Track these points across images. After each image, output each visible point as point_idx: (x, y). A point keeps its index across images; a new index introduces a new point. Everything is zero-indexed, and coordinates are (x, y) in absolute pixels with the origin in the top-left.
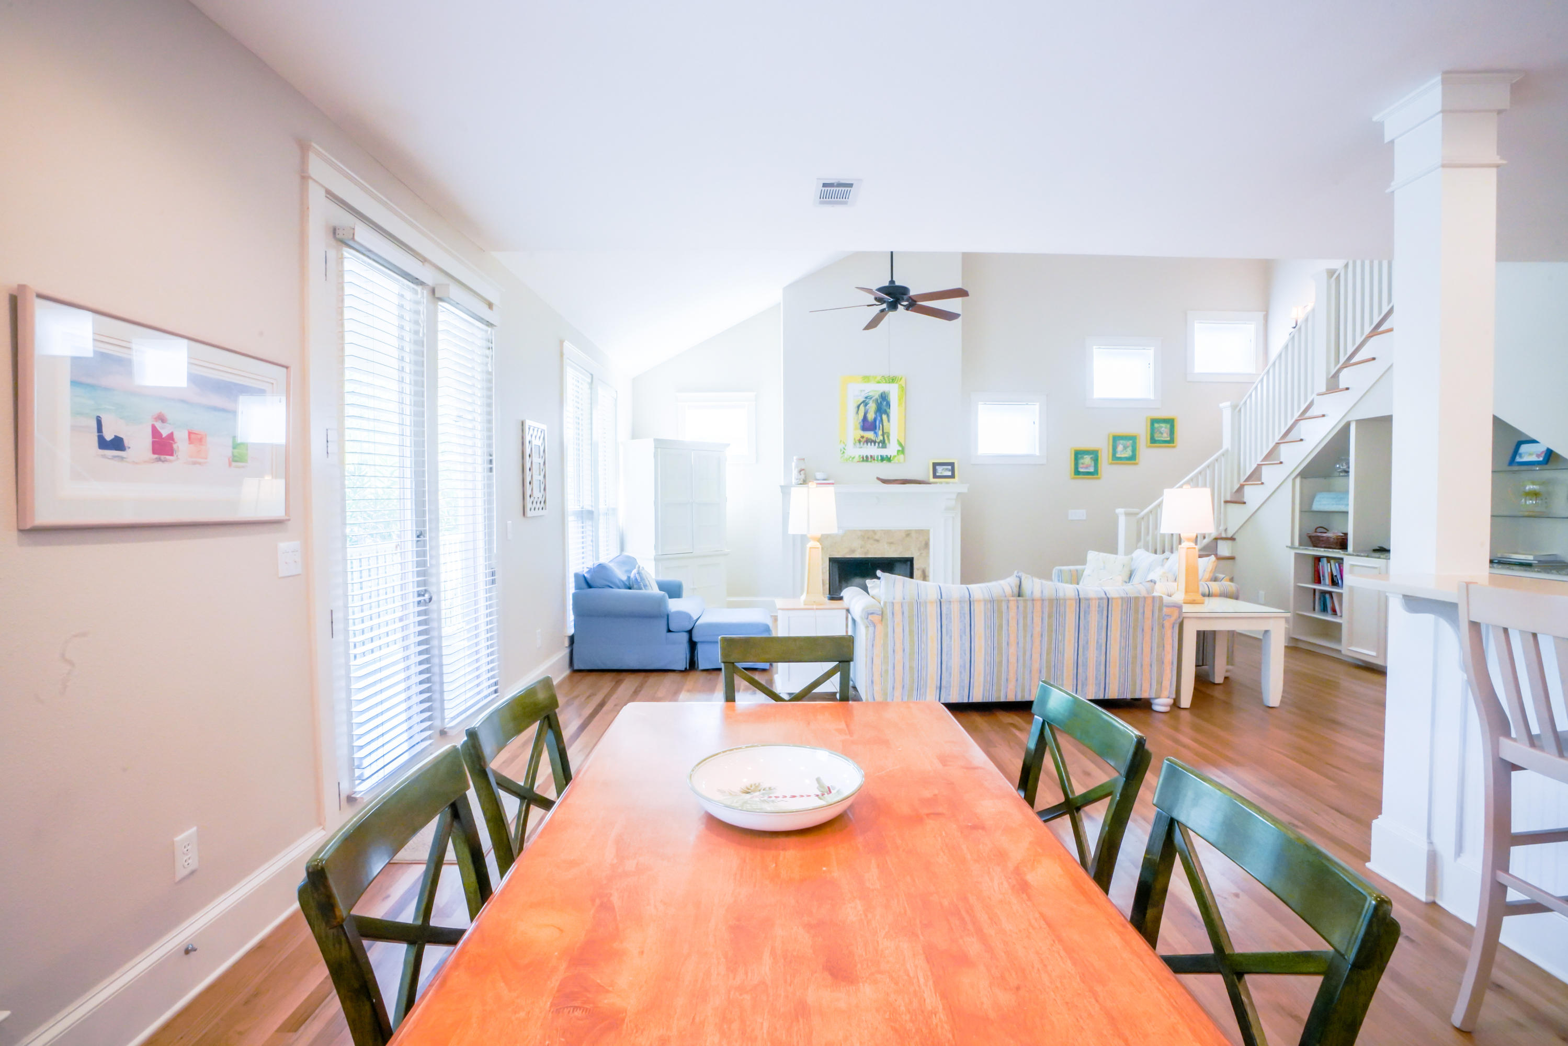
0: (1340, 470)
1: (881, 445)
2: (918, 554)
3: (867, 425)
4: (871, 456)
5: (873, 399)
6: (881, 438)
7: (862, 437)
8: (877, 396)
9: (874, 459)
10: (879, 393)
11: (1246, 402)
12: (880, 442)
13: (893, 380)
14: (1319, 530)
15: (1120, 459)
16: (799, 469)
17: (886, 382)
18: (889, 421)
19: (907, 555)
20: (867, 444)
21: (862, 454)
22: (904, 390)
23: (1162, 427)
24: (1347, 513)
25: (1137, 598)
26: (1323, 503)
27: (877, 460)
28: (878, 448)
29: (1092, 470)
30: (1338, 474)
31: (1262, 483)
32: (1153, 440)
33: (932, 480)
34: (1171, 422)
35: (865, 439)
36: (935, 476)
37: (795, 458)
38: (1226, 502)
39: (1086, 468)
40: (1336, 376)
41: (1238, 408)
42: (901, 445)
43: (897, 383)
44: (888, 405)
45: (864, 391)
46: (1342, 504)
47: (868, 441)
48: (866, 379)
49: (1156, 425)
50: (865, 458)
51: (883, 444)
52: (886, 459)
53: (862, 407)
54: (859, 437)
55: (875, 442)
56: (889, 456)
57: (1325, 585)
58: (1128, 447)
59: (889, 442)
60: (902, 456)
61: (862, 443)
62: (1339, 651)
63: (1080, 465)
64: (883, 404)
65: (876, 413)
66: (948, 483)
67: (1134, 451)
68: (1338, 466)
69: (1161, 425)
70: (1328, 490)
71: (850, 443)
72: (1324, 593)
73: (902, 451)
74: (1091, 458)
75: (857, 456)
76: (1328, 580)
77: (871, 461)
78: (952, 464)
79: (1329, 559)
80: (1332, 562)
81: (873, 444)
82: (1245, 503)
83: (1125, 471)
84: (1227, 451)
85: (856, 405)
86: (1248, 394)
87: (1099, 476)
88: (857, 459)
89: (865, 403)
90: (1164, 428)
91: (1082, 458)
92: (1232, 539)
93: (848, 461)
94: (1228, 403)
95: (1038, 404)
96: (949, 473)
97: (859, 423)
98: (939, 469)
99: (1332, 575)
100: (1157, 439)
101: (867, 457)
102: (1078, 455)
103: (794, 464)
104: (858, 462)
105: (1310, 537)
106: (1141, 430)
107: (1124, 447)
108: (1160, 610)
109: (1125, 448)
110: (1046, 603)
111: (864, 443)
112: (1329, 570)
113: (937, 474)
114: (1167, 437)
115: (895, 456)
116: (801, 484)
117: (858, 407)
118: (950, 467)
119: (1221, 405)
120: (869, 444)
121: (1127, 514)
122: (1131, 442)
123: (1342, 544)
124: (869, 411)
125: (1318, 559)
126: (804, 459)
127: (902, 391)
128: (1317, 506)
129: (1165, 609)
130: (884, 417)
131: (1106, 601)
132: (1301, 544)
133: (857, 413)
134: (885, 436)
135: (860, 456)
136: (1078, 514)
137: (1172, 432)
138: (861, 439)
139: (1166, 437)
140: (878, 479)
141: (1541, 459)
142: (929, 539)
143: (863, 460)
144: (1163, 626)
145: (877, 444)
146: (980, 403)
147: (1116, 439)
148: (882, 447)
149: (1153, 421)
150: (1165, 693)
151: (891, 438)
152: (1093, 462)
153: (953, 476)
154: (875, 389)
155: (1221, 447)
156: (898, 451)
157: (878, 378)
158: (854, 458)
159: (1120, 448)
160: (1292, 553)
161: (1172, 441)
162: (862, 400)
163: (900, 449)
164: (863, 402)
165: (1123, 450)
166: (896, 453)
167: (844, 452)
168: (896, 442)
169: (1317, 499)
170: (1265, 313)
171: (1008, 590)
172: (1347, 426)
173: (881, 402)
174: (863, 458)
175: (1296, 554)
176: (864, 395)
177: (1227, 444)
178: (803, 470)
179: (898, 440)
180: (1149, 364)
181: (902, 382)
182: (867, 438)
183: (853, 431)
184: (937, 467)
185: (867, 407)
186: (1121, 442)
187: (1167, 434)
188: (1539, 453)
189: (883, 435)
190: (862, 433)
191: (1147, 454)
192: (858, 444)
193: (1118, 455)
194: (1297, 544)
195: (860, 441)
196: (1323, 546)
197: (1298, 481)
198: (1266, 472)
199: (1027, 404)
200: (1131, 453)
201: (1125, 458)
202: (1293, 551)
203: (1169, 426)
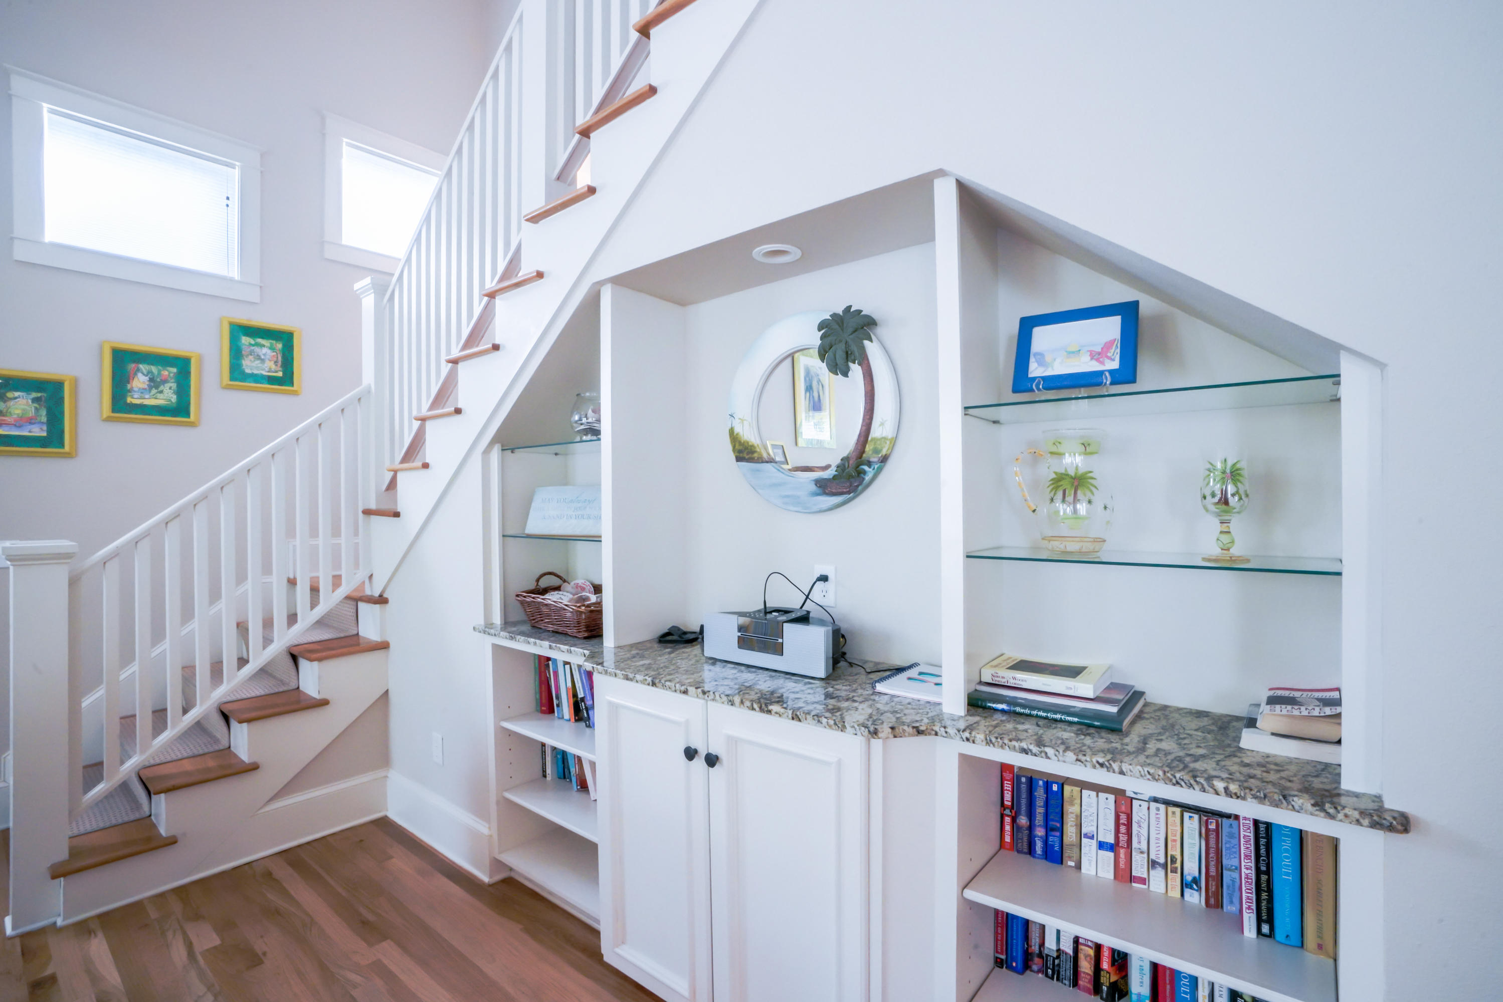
0: (582, 427)
11: (401, 275)
14: (539, 583)
15: (139, 408)
23: (260, 346)
24: (596, 539)
26: (549, 514)
29: (39, 431)
31: (429, 466)
32: (237, 373)
34: (283, 339)
38: (367, 512)
39: (16, 426)
46: (589, 517)
49: (245, 339)
58: (164, 382)
67: (183, 391)
68: (577, 418)
69: (258, 340)
70: (564, 480)
74: (36, 401)
79: (566, 662)
82: (397, 515)
84: (368, 391)
87: (65, 450)
90: (267, 349)
92: (381, 600)
99: (575, 695)
100: (248, 371)
105: (523, 605)
106: (205, 350)
107: (151, 380)
109: (155, 383)
112: (569, 684)
114: (276, 372)
119: (357, 286)
122: (174, 370)
123: (592, 632)
125: (542, 664)
128: (534, 523)
132: (507, 624)
137: (287, 361)
139: (271, 369)
141: (1115, 365)
149: (237, 331)
152: (44, 412)
155: (358, 385)
159: (140, 381)
160: (487, 649)
161: (286, 381)
165: (150, 388)
169: (534, 503)
172: (593, 297)
175: (496, 651)
177: (368, 377)
180: (228, 198)
186: (140, 367)
187: (276, 362)
188: (1098, 349)
191: (222, 404)
193: (134, 399)
194: (497, 627)
196: (551, 627)
197: (495, 454)
198: (435, 437)
200: (174, 398)
201: (161, 410)
202: (489, 641)
203: (280, 346)
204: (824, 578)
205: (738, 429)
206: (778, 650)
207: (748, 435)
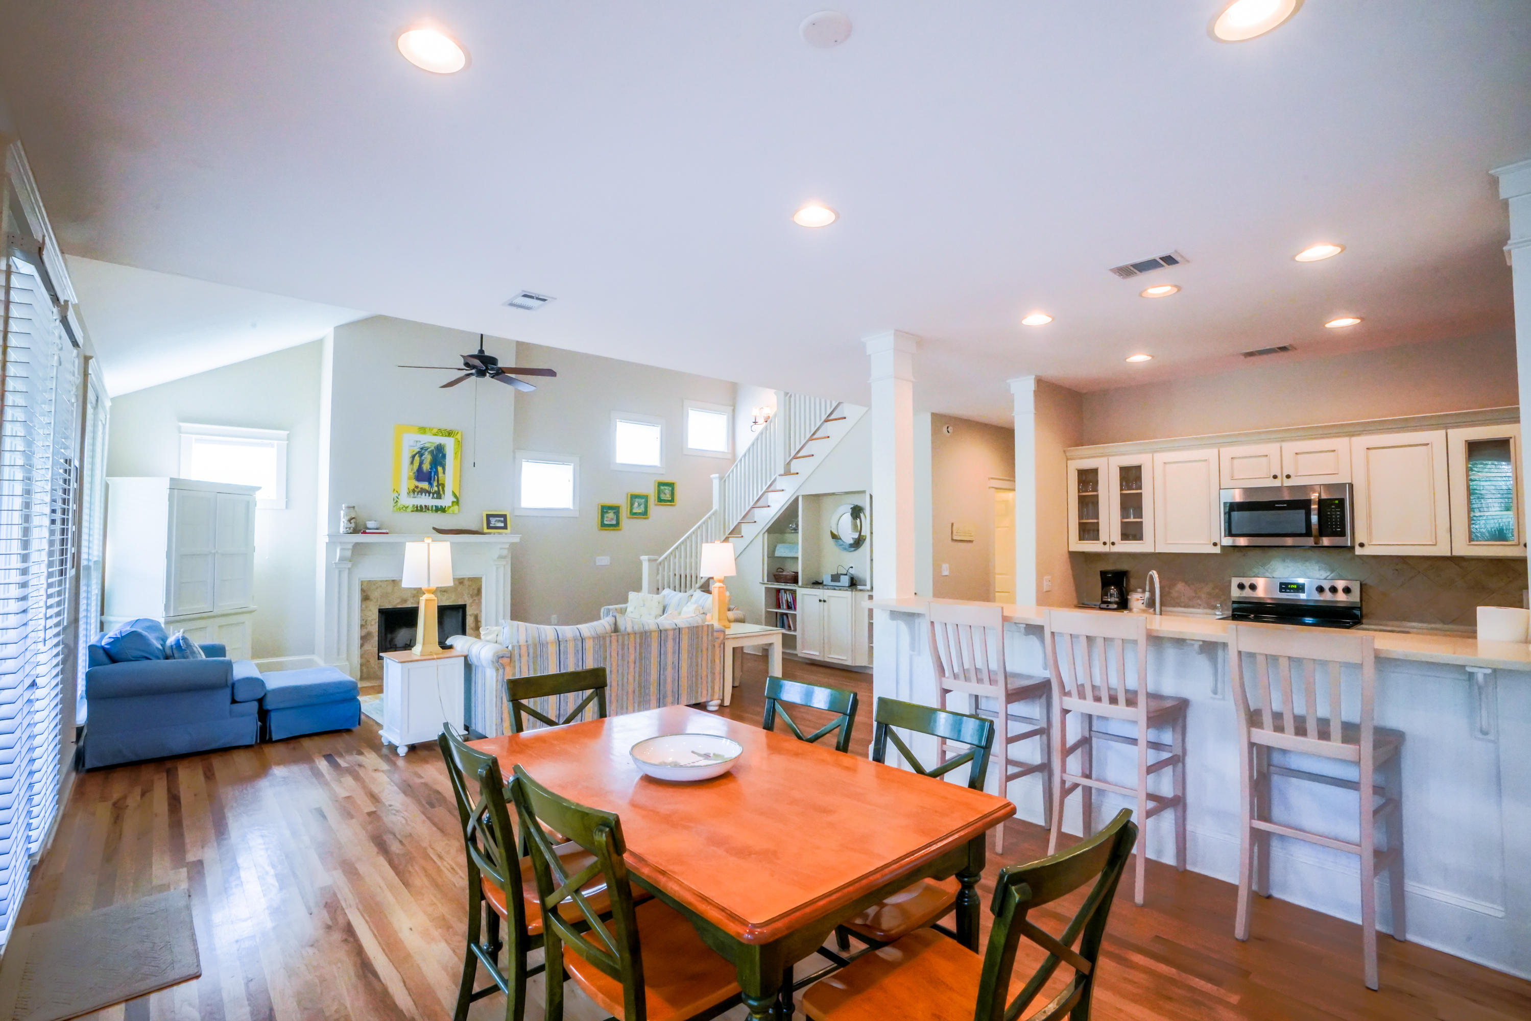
0: (793, 529)
1: (435, 495)
2: (471, 601)
3: (420, 475)
4: (426, 506)
5: (429, 450)
6: (436, 489)
7: (417, 487)
8: (433, 448)
9: (428, 509)
10: (436, 445)
11: (729, 475)
12: (435, 492)
13: (450, 434)
14: (779, 570)
15: (635, 514)
16: (348, 518)
17: (442, 435)
18: (444, 473)
19: (460, 602)
20: (422, 495)
21: (416, 504)
22: (460, 444)
23: (665, 489)
24: (797, 558)
25: (697, 627)
26: (781, 551)
27: (432, 510)
28: (432, 498)
29: (614, 522)
30: (790, 531)
31: (742, 537)
32: (660, 500)
33: (486, 530)
34: (671, 485)
35: (419, 489)
36: (489, 527)
37: (343, 505)
39: (610, 521)
40: (789, 463)
41: (723, 480)
42: (455, 496)
43: (453, 437)
44: (444, 456)
45: (420, 442)
46: (794, 552)
47: (423, 491)
48: (423, 430)
49: (662, 488)
50: (419, 508)
51: (438, 495)
52: (442, 510)
53: (417, 458)
54: (412, 487)
55: (429, 493)
56: (444, 507)
57: (783, 609)
58: (642, 504)
59: (444, 493)
60: (456, 508)
61: (416, 493)
62: (797, 655)
63: (605, 519)
64: (439, 456)
65: (431, 464)
66: (500, 533)
67: (646, 507)
68: (791, 526)
69: (666, 487)
70: (785, 542)
71: (404, 492)
72: (783, 614)
73: (457, 502)
74: (614, 513)
75: (411, 506)
76: (785, 606)
77: (425, 511)
78: (505, 516)
79: (786, 590)
80: (788, 592)
81: (427, 494)
83: (639, 523)
84: (716, 511)
85: (410, 455)
86: (730, 470)
87: (620, 528)
88: (409, 510)
89: (420, 454)
90: (667, 490)
91: (607, 512)
93: (402, 510)
94: (717, 475)
95: (572, 464)
96: (502, 525)
97: (414, 473)
98: (493, 520)
99: (788, 602)
100: (662, 499)
101: (421, 506)
102: (605, 509)
103: (342, 513)
104: (412, 511)
105: (774, 576)
106: (652, 492)
108: (712, 635)
109: (639, 505)
110: (638, 636)
111: (418, 494)
112: (786, 598)
113: (491, 525)
114: (670, 497)
115: (449, 507)
116: (351, 533)
117: (413, 457)
118: (502, 519)
119: (711, 478)
120: (424, 494)
121: (649, 560)
122: (644, 500)
123: (795, 580)
124: (424, 462)
125: (778, 591)
126: (354, 507)
127: (459, 444)
128: (777, 554)
129: (715, 634)
130: (440, 469)
131: (677, 631)
132: (768, 581)
133: (412, 463)
134: (440, 487)
135: (414, 505)
136: (603, 560)
137: (672, 494)
138: (416, 489)
139: (668, 497)
140: (434, 529)
142: (481, 586)
143: (417, 510)
144: (714, 646)
145: (431, 495)
146: (523, 460)
147: (634, 497)
148: (437, 498)
149: (660, 484)
150: (716, 696)
151: (446, 489)
152: (615, 516)
153: (505, 527)
154: (431, 440)
155: (712, 509)
156: (453, 502)
157: (435, 431)
158: (407, 507)
159: (636, 504)
160: (763, 588)
161: (672, 500)
162: (419, 450)
163: (455, 500)
164: (419, 452)
165: (638, 507)
166: (450, 505)
167: (397, 501)
168: (451, 493)
169: (778, 548)
170: (733, 408)
171: (608, 628)
172: (797, 499)
173: (436, 454)
174: (417, 507)
175: (766, 588)
176: (419, 445)
177: (716, 506)
178: (354, 518)
179: (453, 492)
180: (657, 438)
181: (459, 436)
182: (421, 488)
183: (407, 481)
184: (491, 519)
185: (423, 458)
186: (637, 500)
187: (669, 495)
189: (438, 486)
190: (417, 483)
191: (656, 511)
192: (412, 494)
193: (634, 511)
194: (766, 581)
195: (414, 491)
196: (782, 581)
197: (766, 535)
198: (745, 528)
199: (563, 464)
200: (643, 510)
201: (640, 514)
202: (764, 586)
203: (670, 488)
204: (852, 567)
205: (833, 531)
206: (839, 581)
207: (835, 533)
